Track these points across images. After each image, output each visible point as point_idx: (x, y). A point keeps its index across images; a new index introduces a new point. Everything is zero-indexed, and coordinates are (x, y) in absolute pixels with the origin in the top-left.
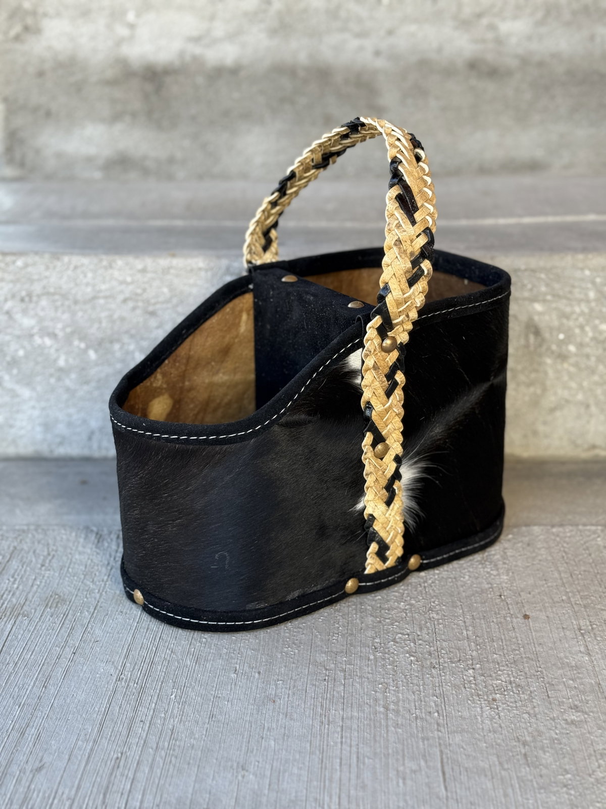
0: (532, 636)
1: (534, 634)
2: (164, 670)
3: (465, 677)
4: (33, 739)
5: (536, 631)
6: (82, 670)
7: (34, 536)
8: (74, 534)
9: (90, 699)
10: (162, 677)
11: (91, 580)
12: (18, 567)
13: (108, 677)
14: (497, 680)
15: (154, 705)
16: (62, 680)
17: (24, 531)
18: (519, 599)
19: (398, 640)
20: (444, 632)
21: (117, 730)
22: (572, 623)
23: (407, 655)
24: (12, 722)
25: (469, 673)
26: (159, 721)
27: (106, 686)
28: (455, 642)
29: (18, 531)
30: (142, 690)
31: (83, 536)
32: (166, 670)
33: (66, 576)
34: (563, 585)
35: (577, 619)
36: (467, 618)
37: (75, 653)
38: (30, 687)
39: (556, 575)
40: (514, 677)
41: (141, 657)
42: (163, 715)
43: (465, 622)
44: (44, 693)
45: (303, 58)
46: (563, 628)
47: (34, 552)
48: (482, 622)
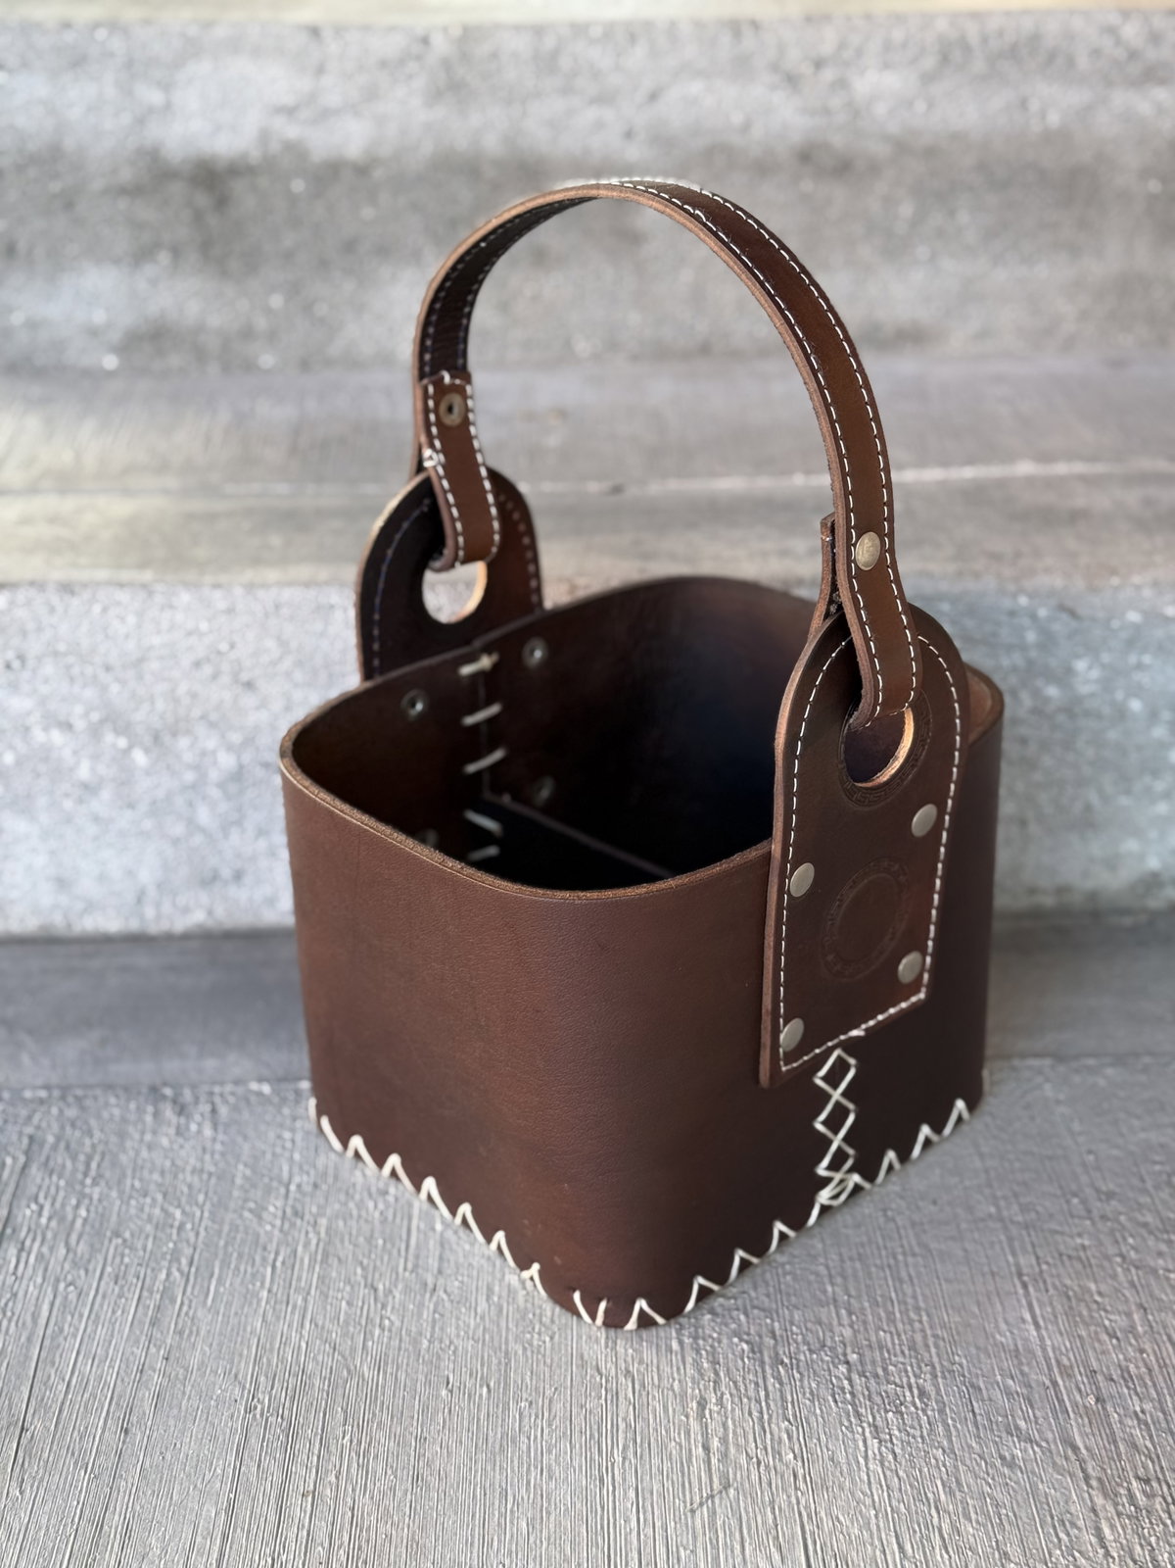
0: (942, 1290)
1: (944, 1286)
2: (326, 1387)
3: (834, 1381)
4: (118, 1536)
5: (947, 1280)
6: (184, 1393)
7: (61, 1111)
8: (133, 1106)
9: (206, 1452)
10: (324, 1402)
11: (176, 1203)
12: (43, 1179)
13: (230, 1405)
14: (888, 1382)
15: (315, 1458)
16: (151, 1415)
17: (42, 1101)
18: (916, 1217)
19: (719, 1310)
20: (795, 1290)
21: (259, 1511)
22: (1007, 1261)
23: (736, 1340)
24: (78, 1503)
25: (843, 1373)
26: (329, 1491)
27: (230, 1424)
28: (816, 1309)
29: (32, 1101)
30: (291, 1432)
31: (150, 1109)
32: (329, 1387)
33: (130, 1197)
34: (990, 1185)
35: (1014, 1254)
36: (833, 1260)
37: (167, 1359)
38: (99, 1431)
39: (978, 1164)
40: (915, 1376)
41: (282, 1363)
42: (333, 1479)
43: (827, 1267)
44: (124, 1442)
45: (492, 143)
46: (993, 1274)
47: (68, 1147)
48: (858, 1265)
